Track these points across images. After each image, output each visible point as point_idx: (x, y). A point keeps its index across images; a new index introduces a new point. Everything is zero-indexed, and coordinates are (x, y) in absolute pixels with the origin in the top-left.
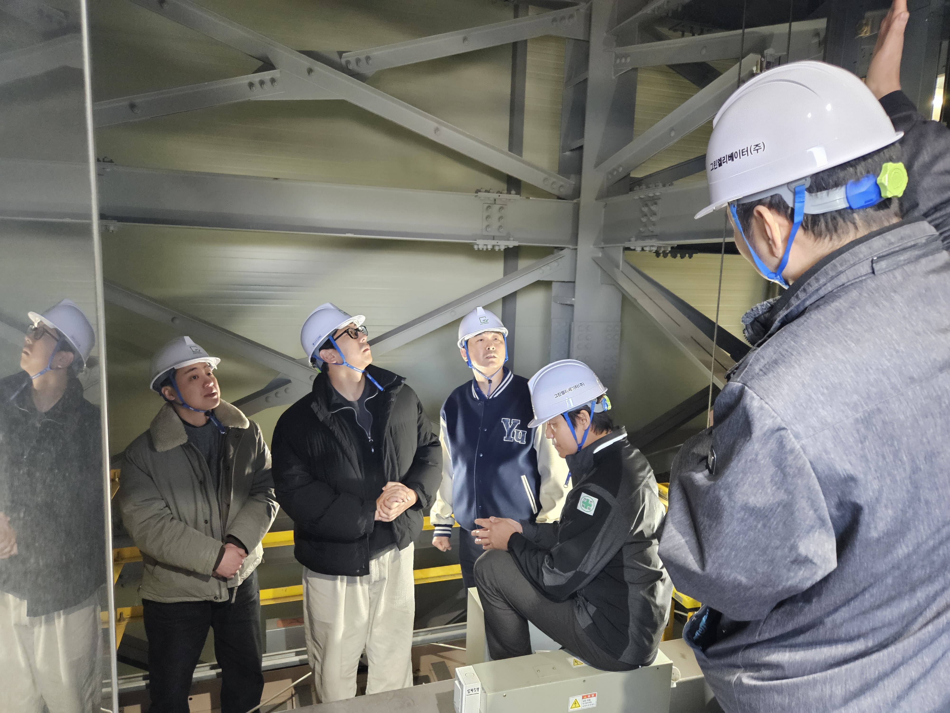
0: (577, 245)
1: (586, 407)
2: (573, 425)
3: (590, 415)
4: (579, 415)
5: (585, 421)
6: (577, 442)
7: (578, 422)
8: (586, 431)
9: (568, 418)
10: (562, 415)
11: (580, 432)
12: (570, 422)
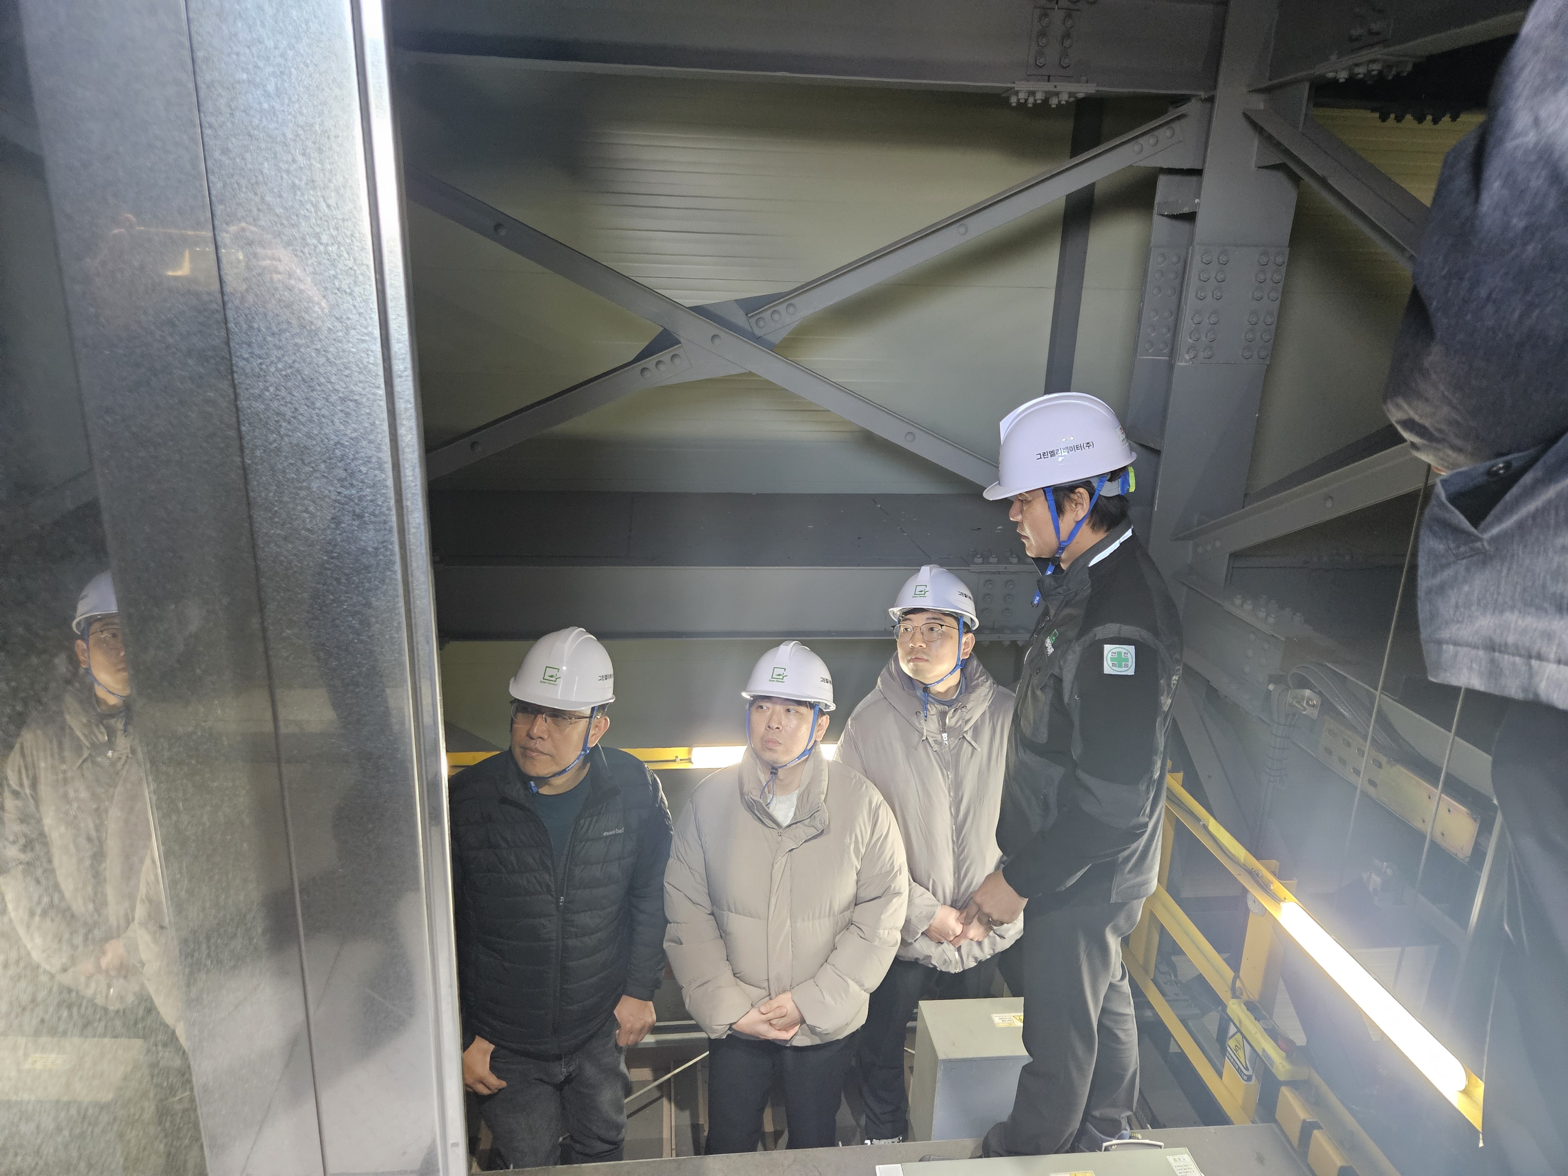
0: (1215, 87)
1: (1086, 484)
2: (1059, 510)
3: (1091, 499)
4: (1072, 496)
5: (1079, 507)
6: (1059, 538)
7: (1067, 506)
8: (1079, 524)
9: (1051, 497)
10: (1044, 489)
11: (1067, 523)
12: (1053, 503)
